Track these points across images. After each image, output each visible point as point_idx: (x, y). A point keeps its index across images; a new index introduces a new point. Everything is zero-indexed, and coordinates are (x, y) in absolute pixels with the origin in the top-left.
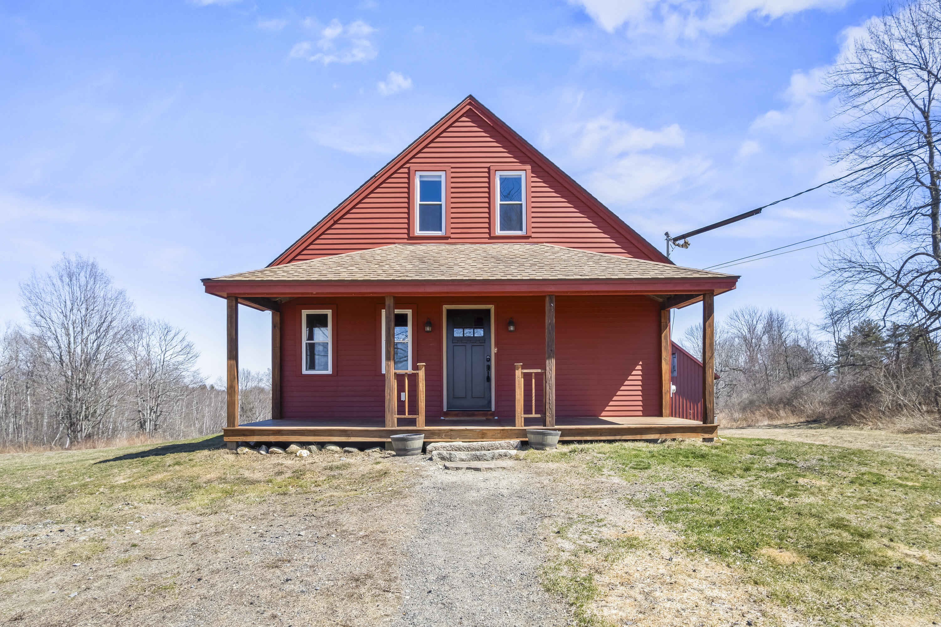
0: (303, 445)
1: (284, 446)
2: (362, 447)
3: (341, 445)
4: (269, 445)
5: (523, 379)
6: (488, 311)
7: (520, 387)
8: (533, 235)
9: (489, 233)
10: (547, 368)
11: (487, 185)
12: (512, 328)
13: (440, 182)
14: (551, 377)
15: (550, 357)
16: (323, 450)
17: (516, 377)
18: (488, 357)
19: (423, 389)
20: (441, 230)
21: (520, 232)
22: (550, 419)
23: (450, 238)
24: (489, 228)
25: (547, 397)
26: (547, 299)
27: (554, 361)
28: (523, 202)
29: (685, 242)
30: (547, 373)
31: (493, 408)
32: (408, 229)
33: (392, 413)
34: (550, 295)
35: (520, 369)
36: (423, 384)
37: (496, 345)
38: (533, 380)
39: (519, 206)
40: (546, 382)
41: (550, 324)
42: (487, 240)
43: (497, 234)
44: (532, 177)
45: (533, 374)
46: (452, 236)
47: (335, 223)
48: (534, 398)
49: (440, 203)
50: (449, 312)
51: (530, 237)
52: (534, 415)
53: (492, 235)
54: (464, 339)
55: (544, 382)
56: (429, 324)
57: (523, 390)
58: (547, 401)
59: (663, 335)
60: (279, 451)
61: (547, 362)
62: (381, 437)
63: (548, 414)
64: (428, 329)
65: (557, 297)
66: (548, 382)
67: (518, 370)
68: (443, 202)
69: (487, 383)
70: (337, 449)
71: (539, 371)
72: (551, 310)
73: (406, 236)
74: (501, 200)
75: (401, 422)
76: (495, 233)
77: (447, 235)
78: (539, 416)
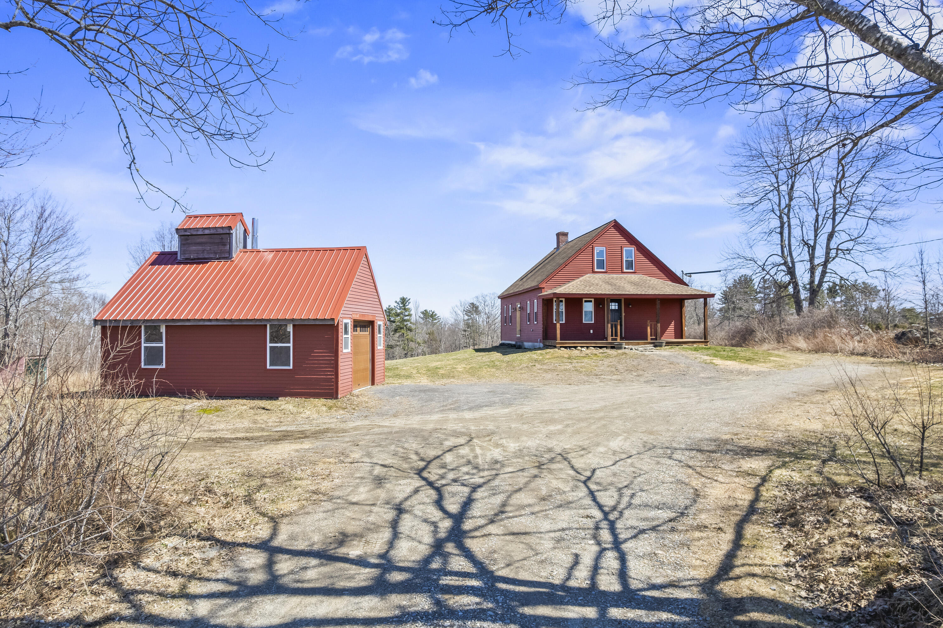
0: (582, 347)
1: (575, 347)
2: (601, 347)
3: (594, 347)
4: (570, 347)
8: (637, 272)
9: (622, 271)
11: (620, 253)
20: (604, 269)
21: (632, 271)
23: (607, 272)
24: (622, 269)
28: (633, 259)
32: (592, 268)
39: (632, 261)
42: (621, 274)
43: (624, 271)
62: (608, 344)
68: (605, 259)
73: (592, 271)
75: (612, 339)
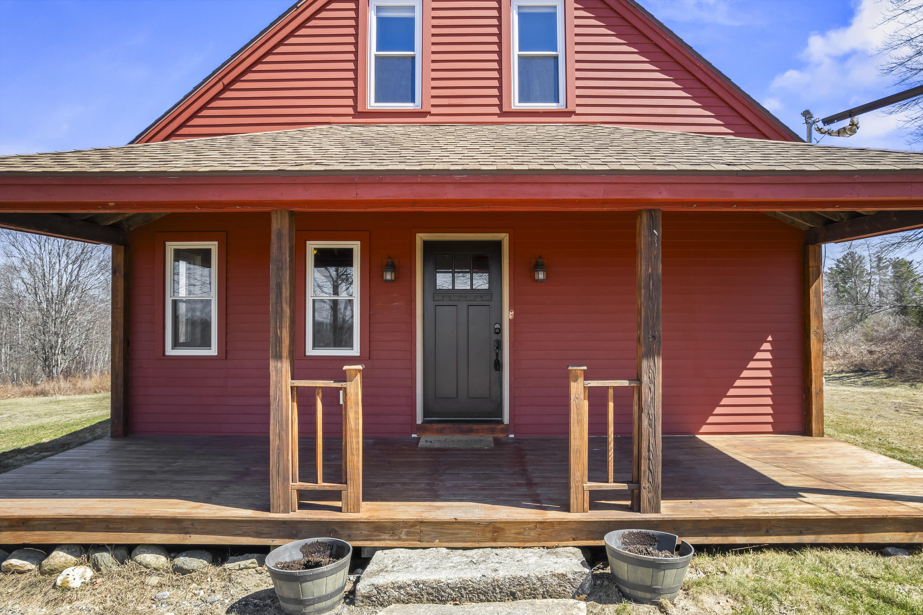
2: (218, 556)
3: (169, 552)
5: (586, 403)
6: (498, 244)
7: (579, 422)
8: (579, 110)
9: (500, 106)
10: (645, 378)
11: (495, 22)
12: (541, 276)
13: (412, 20)
14: (653, 399)
15: (650, 354)
16: (130, 563)
17: (573, 397)
18: (497, 326)
19: (357, 424)
20: (413, 101)
21: (555, 104)
22: (650, 495)
23: (429, 113)
24: (500, 97)
25: (644, 444)
26: (645, 218)
27: (659, 362)
28: (560, 52)
29: (852, 124)
30: (645, 390)
31: (506, 420)
32: (355, 98)
33: (286, 479)
34: (650, 211)
35: (581, 380)
36: (357, 413)
37: (512, 306)
38: (611, 405)
39: (552, 62)
40: (641, 410)
41: (650, 276)
42: (495, 119)
43: (513, 107)
44: (576, 9)
45: (611, 391)
46: (434, 110)
47: (226, 88)
48: (611, 445)
49: (412, 53)
50: (427, 244)
51: (573, 113)
52: (611, 485)
53: (504, 110)
54: (453, 293)
55: (636, 408)
56: (392, 267)
57: (586, 426)
58: (644, 453)
59: (812, 290)
60: (27, 565)
61: (645, 364)
62: (259, 535)
63: (645, 484)
64: (388, 276)
65: (666, 216)
66: (645, 411)
67: (576, 380)
68: (417, 52)
69: (495, 373)
70: (160, 560)
71: (625, 383)
72: (651, 244)
73: (350, 111)
74: (520, 50)
76: (510, 106)
77: (424, 110)
78: (624, 486)
